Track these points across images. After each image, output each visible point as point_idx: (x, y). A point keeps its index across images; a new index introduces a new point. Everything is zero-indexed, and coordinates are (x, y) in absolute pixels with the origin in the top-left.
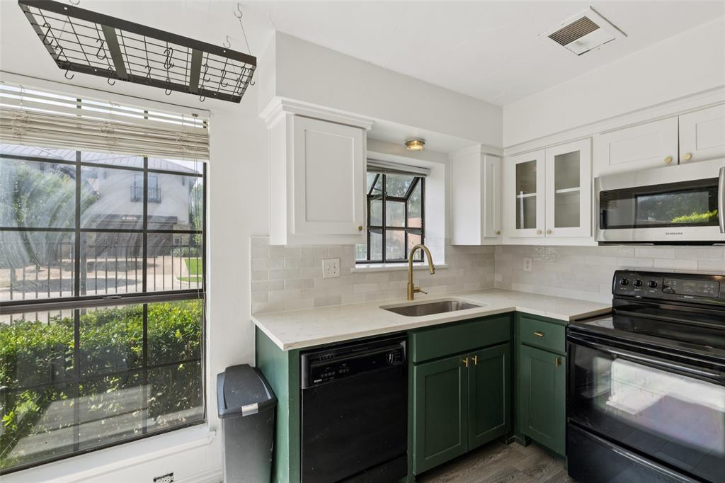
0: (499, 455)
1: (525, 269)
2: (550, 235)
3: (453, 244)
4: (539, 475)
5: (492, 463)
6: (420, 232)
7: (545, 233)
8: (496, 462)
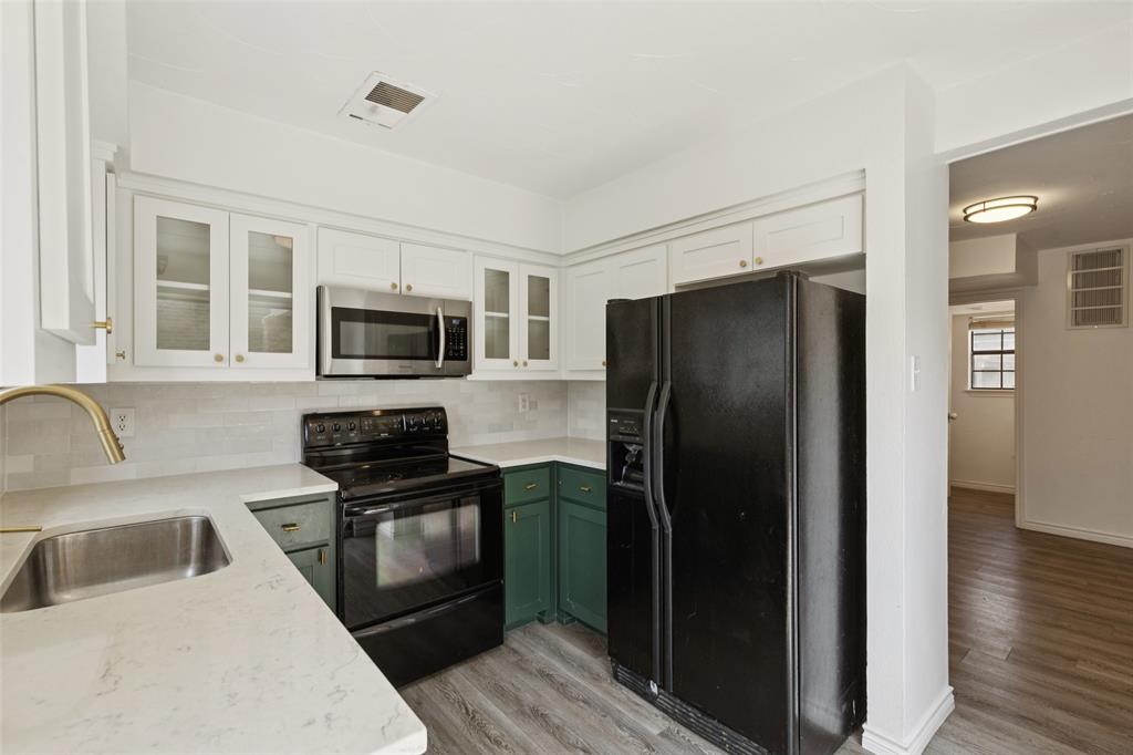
7: (230, 360)
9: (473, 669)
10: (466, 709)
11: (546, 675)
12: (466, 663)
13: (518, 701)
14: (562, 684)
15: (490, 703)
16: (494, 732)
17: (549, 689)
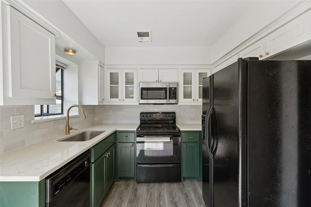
0: (114, 189)
1: (109, 114)
2: (124, 101)
3: (82, 105)
4: (129, 188)
5: (113, 194)
6: (61, 98)
7: (121, 100)
8: (114, 192)
9: (170, 185)
10: (160, 194)
11: (186, 196)
12: (169, 183)
13: (173, 198)
14: (189, 200)
15: (166, 195)
16: (161, 203)
17: (184, 200)
